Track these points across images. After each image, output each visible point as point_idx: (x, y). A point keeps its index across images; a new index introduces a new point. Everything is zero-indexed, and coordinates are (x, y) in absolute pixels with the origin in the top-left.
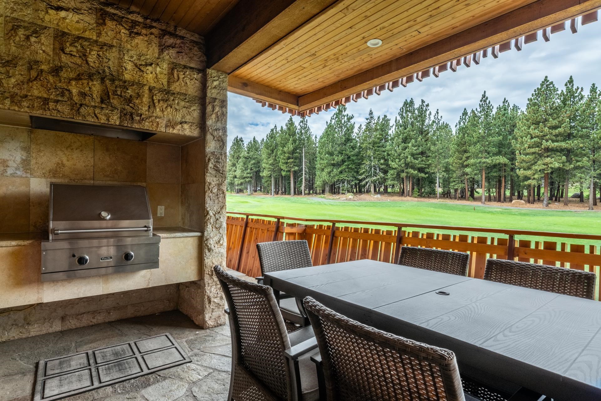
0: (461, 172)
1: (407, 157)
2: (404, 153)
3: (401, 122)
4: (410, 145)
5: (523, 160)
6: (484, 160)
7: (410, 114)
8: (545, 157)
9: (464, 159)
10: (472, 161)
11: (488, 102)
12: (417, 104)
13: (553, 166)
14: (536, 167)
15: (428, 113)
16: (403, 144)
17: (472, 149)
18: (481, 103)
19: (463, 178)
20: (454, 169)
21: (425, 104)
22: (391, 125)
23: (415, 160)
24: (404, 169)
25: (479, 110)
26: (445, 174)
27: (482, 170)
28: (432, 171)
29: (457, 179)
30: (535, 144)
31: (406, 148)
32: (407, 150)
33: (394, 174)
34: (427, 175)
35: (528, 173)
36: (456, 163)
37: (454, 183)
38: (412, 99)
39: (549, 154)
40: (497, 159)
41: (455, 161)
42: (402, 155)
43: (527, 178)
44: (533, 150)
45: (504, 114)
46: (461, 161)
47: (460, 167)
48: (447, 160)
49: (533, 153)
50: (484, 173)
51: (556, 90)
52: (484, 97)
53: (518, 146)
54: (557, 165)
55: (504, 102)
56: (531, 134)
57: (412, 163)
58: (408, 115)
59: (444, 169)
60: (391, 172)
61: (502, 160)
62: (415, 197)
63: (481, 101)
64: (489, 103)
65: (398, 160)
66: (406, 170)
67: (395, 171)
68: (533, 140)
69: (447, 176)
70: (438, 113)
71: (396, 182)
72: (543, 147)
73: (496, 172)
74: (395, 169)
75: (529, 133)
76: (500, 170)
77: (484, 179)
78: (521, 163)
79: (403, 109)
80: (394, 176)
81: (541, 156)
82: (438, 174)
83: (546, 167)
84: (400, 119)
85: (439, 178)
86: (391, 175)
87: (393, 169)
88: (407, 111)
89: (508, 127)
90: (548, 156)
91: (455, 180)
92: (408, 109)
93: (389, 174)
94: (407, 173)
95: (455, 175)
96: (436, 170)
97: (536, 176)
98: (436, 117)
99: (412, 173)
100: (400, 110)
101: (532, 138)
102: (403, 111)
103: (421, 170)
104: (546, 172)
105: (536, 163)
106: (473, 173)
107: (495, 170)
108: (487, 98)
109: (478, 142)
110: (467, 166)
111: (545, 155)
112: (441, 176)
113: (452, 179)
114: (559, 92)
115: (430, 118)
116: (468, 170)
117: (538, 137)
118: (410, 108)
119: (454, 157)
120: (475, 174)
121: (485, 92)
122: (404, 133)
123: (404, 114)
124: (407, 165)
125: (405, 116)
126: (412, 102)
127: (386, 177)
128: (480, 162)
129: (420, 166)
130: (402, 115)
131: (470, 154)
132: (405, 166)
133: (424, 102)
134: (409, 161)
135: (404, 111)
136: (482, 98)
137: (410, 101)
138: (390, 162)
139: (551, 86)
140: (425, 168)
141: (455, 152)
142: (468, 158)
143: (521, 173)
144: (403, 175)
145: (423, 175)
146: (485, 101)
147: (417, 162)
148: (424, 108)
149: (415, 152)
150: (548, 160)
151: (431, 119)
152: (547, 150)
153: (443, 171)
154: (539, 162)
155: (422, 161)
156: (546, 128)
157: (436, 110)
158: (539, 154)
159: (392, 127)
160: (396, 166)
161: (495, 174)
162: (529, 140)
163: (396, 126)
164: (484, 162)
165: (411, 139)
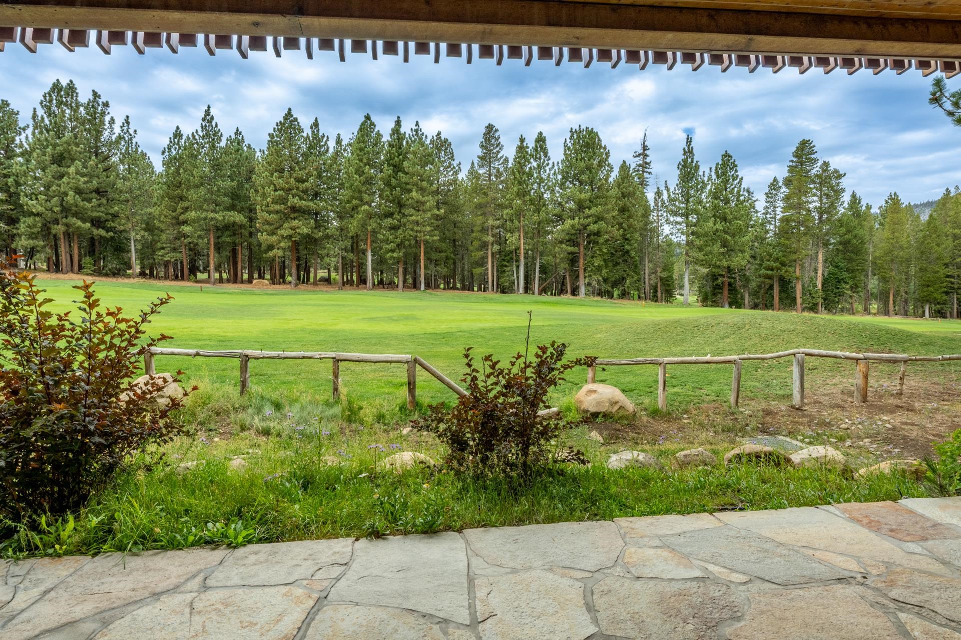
0: (175, 232)
1: (66, 194)
2: (59, 186)
3: (47, 121)
4: (72, 170)
5: (266, 220)
6: (212, 215)
7: (68, 111)
8: (292, 219)
9: (179, 210)
10: (192, 214)
11: (214, 124)
12: (84, 96)
13: (301, 232)
14: (282, 232)
15: (107, 118)
16: (54, 167)
17: (193, 195)
18: (204, 124)
19: (178, 243)
20: (163, 227)
21: (100, 101)
22: (21, 124)
23: (85, 202)
24: (59, 216)
25: (201, 134)
26: (146, 234)
27: (210, 230)
28: (122, 228)
29: (169, 245)
30: (279, 199)
31: (61, 176)
32: (65, 179)
33: (35, 226)
34: (111, 234)
35: (274, 238)
36: (166, 216)
37: (162, 251)
38: (71, 81)
39: (296, 215)
40: (231, 216)
41: (165, 212)
42: (54, 188)
43: (271, 247)
44: (277, 207)
45: (238, 150)
46: (174, 214)
47: (172, 224)
48: (149, 210)
49: (277, 212)
50: (212, 236)
51: (301, 130)
52: (209, 115)
53: (259, 199)
54: (305, 230)
55: (236, 134)
56: (275, 185)
57: (77, 206)
58: (63, 112)
59: (144, 226)
60: (30, 220)
61: (238, 218)
62: (87, 274)
63: (204, 120)
64: (216, 126)
65: (43, 197)
66: (64, 220)
67: (37, 219)
68: (277, 193)
69: (150, 238)
70: (128, 123)
71: (42, 243)
72: (289, 204)
73: (230, 236)
74: (38, 215)
75: (272, 183)
76: (234, 234)
77: (212, 246)
78: (264, 224)
79: (50, 96)
80: (35, 230)
81: (286, 217)
82: (133, 234)
83: (293, 232)
84: (45, 116)
85: (135, 241)
86: (29, 226)
87: (32, 214)
88: (60, 103)
89: (243, 170)
90: (295, 219)
91: (165, 245)
92: (64, 100)
93: (22, 225)
94: (67, 225)
95: (164, 237)
96: (130, 226)
97: (282, 244)
98: (125, 128)
99: (79, 228)
100: (45, 97)
101: (276, 190)
102: (51, 101)
103: (97, 223)
104: (293, 239)
105: (282, 226)
106: (196, 235)
107: (227, 233)
108: (212, 118)
109: (202, 185)
110: (185, 222)
111: (292, 216)
112: (138, 237)
113: (159, 245)
114: (305, 135)
115: (112, 129)
116: (187, 229)
117: (282, 189)
118: (69, 99)
119: (162, 206)
120: (200, 237)
121: (209, 107)
122: (55, 146)
123: (54, 108)
124: (66, 210)
125: (57, 112)
126: (71, 88)
127: (15, 231)
128: (205, 219)
129: (95, 214)
130: (49, 108)
131: (189, 203)
132: (62, 211)
133: (99, 97)
134: (72, 202)
135: (54, 102)
136: (205, 116)
137: (68, 84)
138: (23, 200)
139: (296, 123)
140: (107, 220)
141: (163, 197)
142: (186, 209)
143: (263, 237)
144: (59, 229)
145: (102, 232)
146: (210, 121)
147: (88, 205)
148: (100, 108)
149: (82, 186)
150: (295, 223)
151: (115, 131)
152: (294, 209)
153: (142, 229)
154: (286, 225)
155: (99, 205)
156: (292, 179)
157: (125, 117)
158: (285, 214)
159: (24, 129)
160: (40, 209)
161: (228, 240)
162: (272, 193)
163: (35, 128)
164: (212, 219)
165: (73, 160)
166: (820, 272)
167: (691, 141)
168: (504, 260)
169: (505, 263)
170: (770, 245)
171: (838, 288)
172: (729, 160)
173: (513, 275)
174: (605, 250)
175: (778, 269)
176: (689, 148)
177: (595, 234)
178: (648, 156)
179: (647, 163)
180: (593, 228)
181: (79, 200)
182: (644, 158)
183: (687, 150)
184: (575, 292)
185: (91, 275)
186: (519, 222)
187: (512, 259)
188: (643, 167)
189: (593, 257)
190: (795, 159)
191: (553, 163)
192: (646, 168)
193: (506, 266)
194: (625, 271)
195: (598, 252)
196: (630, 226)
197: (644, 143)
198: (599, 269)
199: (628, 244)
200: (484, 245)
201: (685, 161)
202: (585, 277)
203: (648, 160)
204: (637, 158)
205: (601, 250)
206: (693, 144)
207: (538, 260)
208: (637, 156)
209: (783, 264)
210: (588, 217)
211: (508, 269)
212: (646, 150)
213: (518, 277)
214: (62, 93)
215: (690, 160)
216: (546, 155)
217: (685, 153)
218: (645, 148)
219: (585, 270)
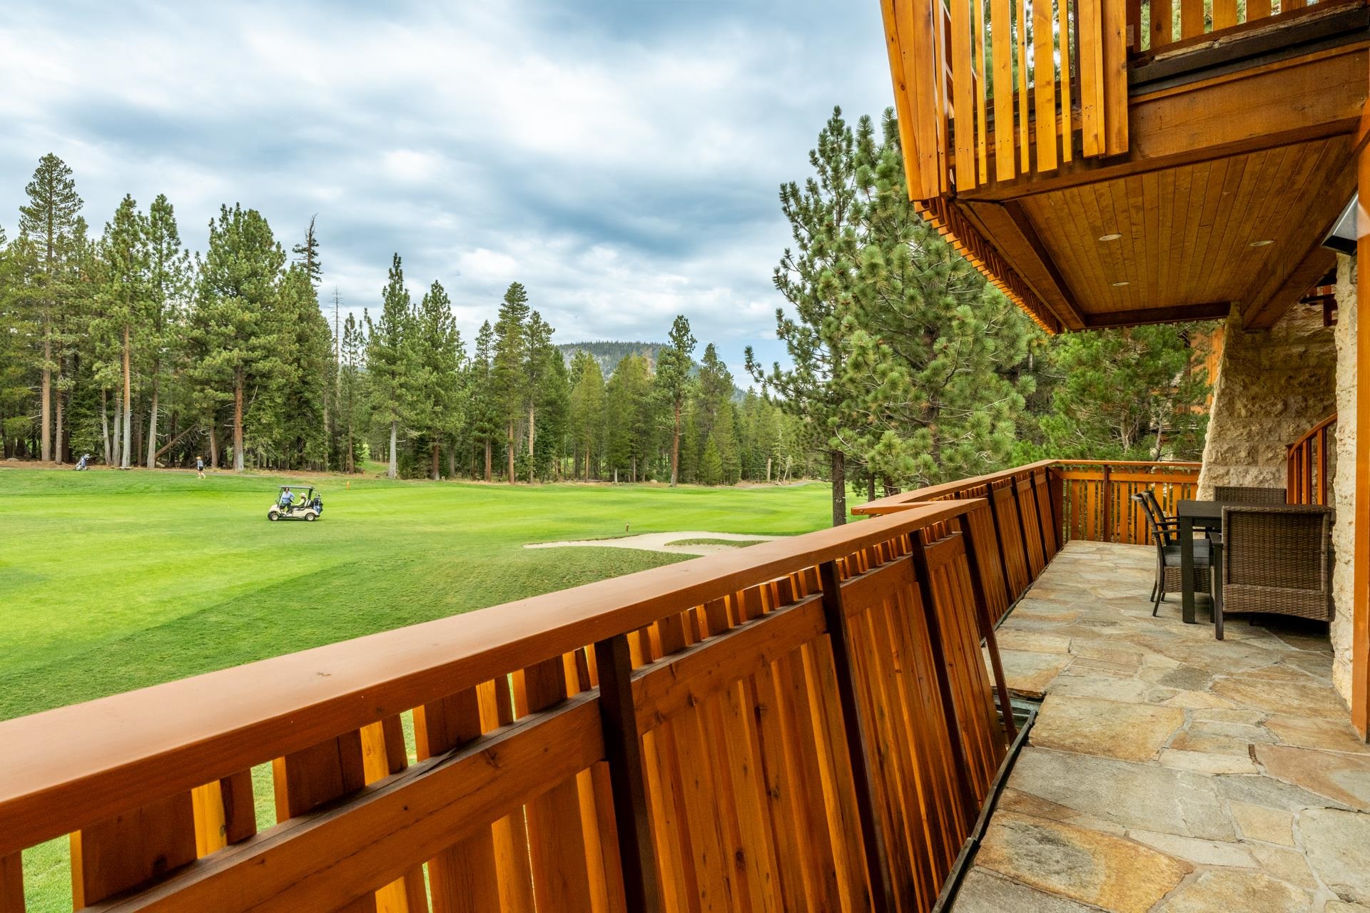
166: (531, 436)
167: (399, 263)
168: (80, 405)
169: (83, 411)
170: (483, 402)
171: (545, 453)
172: (440, 293)
173: (101, 432)
174: (279, 401)
175: (492, 431)
176: (396, 270)
177: (263, 375)
178: (316, 254)
179: (313, 264)
180: (263, 366)
182: (309, 256)
183: (394, 271)
184: (224, 462)
186: (123, 343)
187: (99, 404)
188: (309, 270)
189: (259, 409)
190: (506, 303)
191: (187, 251)
192: (313, 271)
193: (86, 416)
194: (303, 429)
195: (267, 403)
196: (311, 364)
197: (311, 235)
198: (269, 427)
199: (307, 390)
200: (35, 376)
201: (392, 287)
202: (244, 440)
203: (316, 260)
204: (299, 255)
205: (272, 400)
206: (402, 267)
207: (155, 409)
208: (299, 251)
209: (497, 426)
210: (253, 349)
211: (93, 421)
212: (313, 245)
213: (111, 437)
215: (398, 286)
216: (173, 235)
217: (392, 276)
218: (312, 243)
219: (244, 428)
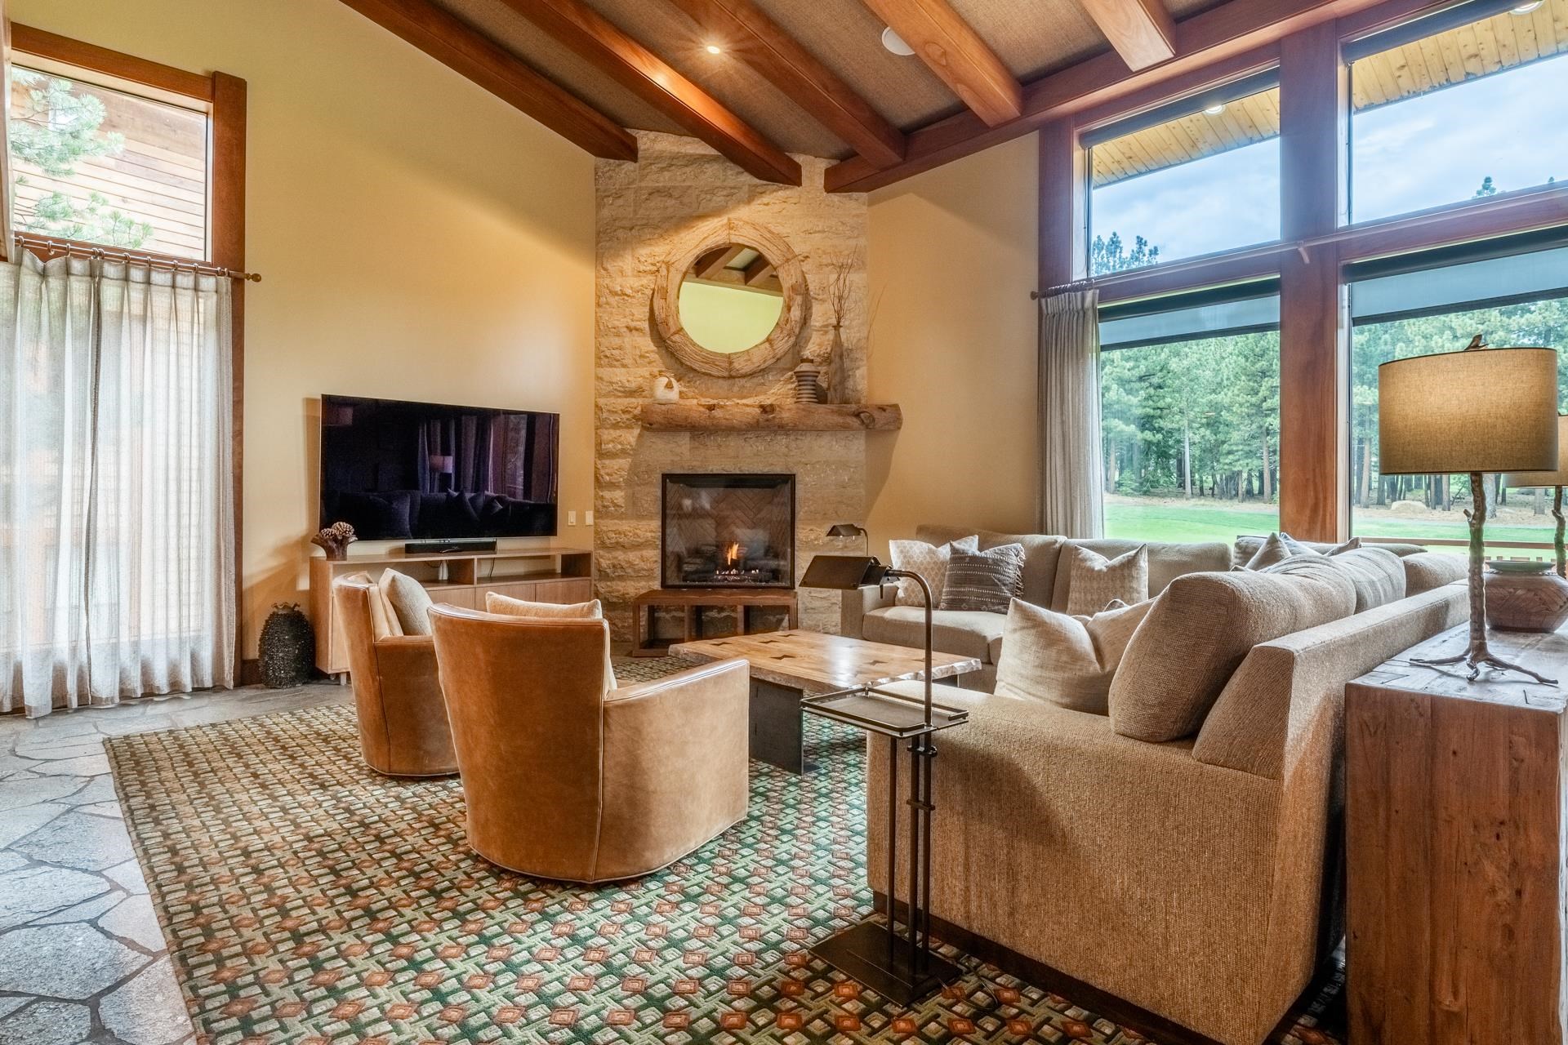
181: (1124, 394)
185: (1131, 495)
214: (1104, 252)
